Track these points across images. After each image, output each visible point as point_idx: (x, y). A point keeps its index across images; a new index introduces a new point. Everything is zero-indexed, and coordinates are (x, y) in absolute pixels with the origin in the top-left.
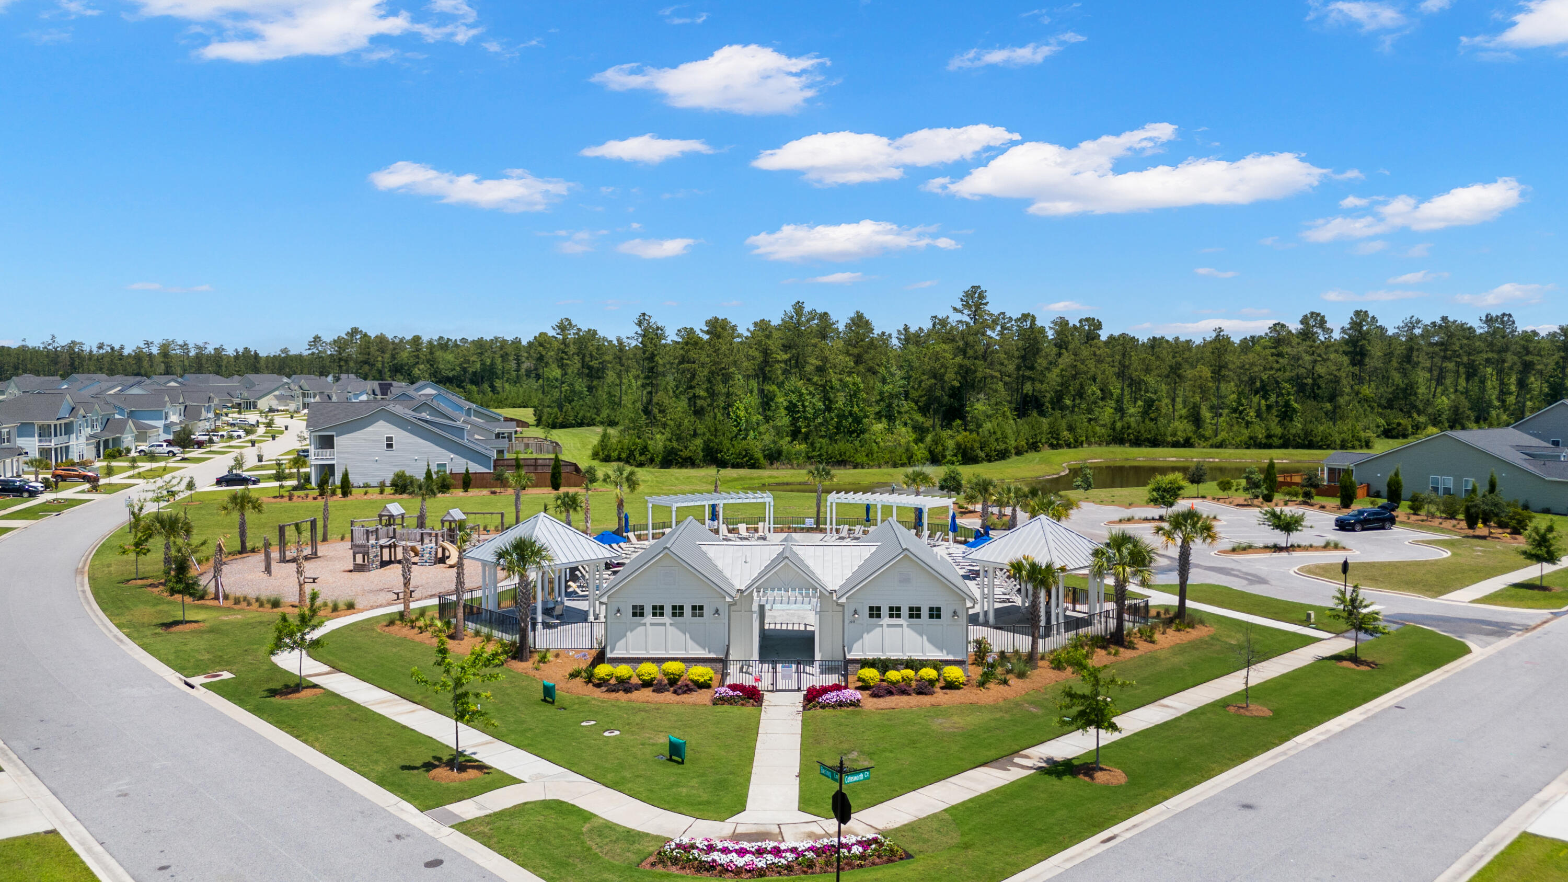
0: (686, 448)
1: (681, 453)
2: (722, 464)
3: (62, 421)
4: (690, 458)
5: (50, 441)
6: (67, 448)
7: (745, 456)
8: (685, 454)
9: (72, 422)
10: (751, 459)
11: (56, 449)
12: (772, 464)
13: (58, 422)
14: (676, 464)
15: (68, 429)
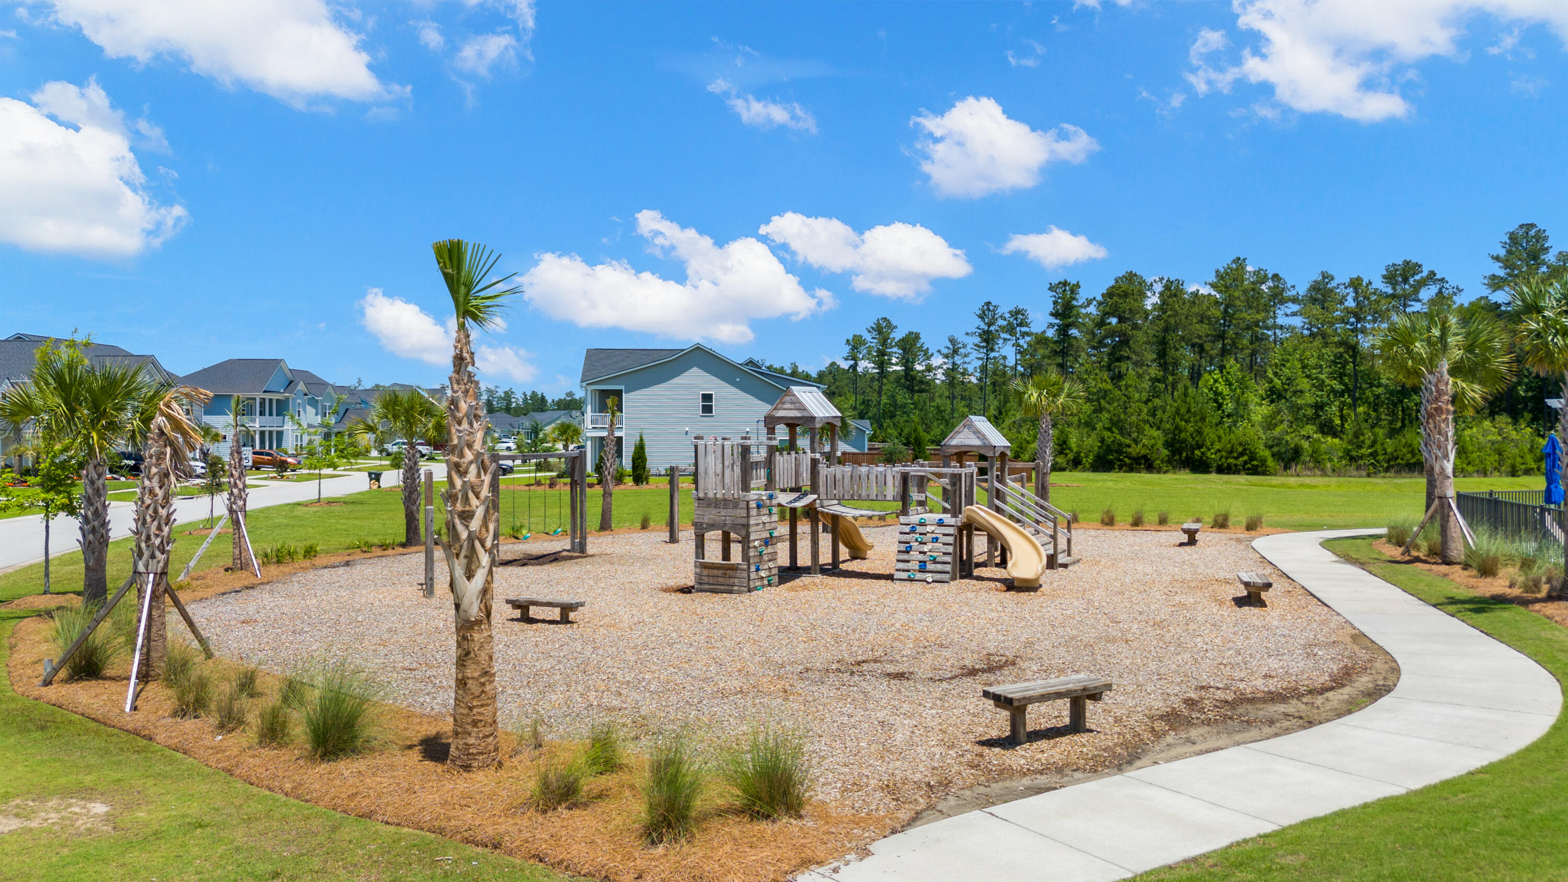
0: (1136, 442)
1: (1129, 450)
2: (1200, 466)
3: (275, 397)
4: (1145, 457)
5: (254, 421)
6: (280, 434)
7: (1242, 454)
8: (1135, 450)
9: (287, 399)
10: (1252, 459)
11: (262, 434)
12: (1286, 468)
13: (267, 396)
14: (1120, 468)
15: (282, 408)
